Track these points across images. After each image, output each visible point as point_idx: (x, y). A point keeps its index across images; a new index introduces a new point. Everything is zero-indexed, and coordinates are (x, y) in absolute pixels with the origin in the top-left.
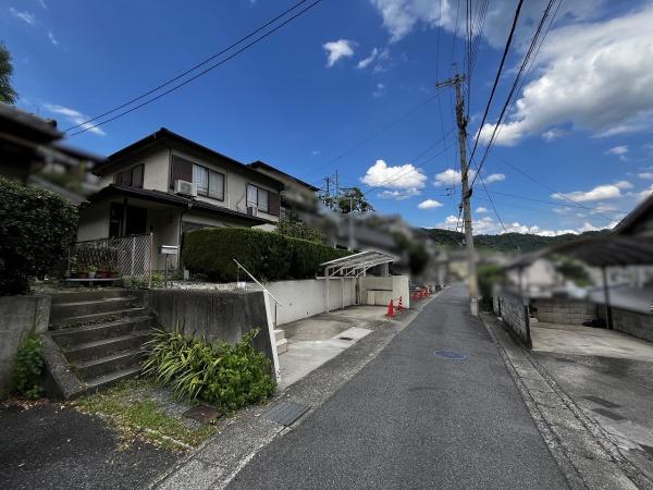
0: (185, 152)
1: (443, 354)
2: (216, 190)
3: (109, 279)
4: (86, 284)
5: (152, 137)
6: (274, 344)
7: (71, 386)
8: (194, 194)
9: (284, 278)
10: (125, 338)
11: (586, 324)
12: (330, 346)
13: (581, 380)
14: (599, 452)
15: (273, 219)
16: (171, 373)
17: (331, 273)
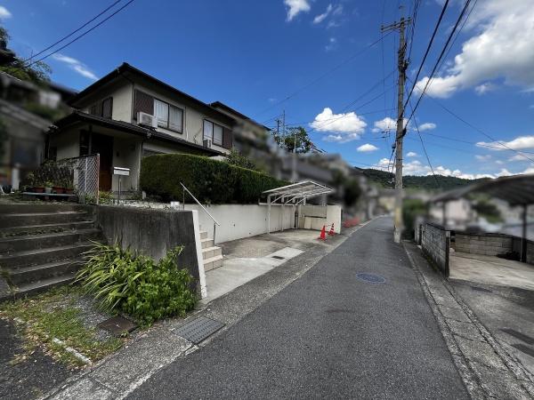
0: (150, 88)
1: (364, 276)
2: (176, 124)
4: (42, 198)
5: (116, 71)
6: (202, 262)
11: (499, 256)
12: (262, 264)
15: (228, 152)
16: (98, 282)
17: (272, 200)
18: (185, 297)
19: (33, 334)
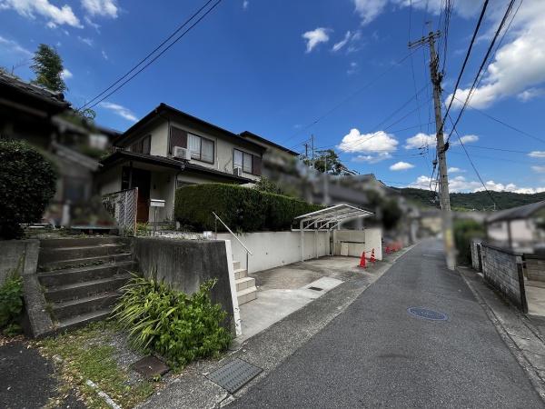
0: (181, 123)
1: (418, 312)
2: (208, 155)
3: (106, 228)
5: (154, 112)
15: (258, 180)
16: (132, 318)
17: (305, 226)
18: (219, 335)
19: (69, 374)
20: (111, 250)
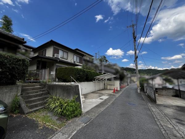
0: (57, 46)
1: (130, 104)
2: (65, 56)
3: (37, 81)
4: (30, 82)
5: (48, 42)
6: (82, 100)
7: (26, 110)
8: (59, 57)
9: (84, 81)
10: (41, 97)
11: (173, 96)
12: (97, 101)
13: (172, 113)
14: (178, 135)
16: (53, 108)
17: (97, 80)
19: (40, 122)
20: (40, 88)
